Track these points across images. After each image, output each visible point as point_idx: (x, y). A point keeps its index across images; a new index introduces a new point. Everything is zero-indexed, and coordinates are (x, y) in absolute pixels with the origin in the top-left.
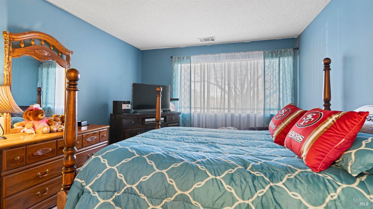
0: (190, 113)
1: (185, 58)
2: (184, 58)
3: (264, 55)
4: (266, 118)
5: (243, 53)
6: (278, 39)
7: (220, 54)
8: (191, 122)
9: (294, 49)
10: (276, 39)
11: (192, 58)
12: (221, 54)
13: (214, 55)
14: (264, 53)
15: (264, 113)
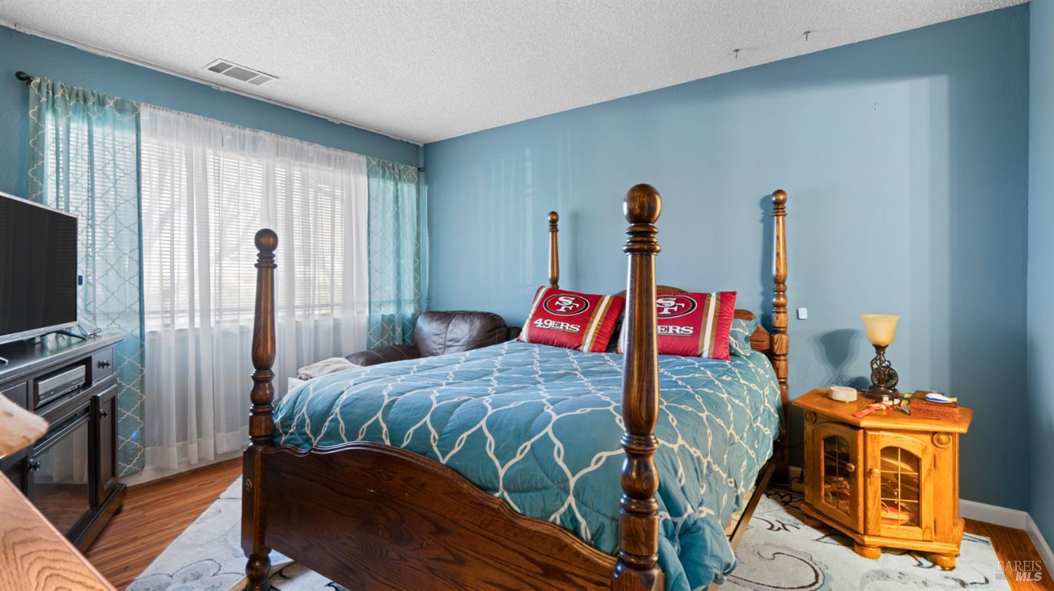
0: (137, 332)
1: (112, 104)
2: (101, 103)
3: (367, 167)
4: (375, 325)
5: (323, 149)
6: (393, 137)
7: (257, 132)
8: (142, 371)
9: (419, 169)
10: (390, 136)
11: (145, 113)
12: (261, 133)
13: (236, 129)
14: (368, 163)
15: (370, 312)
